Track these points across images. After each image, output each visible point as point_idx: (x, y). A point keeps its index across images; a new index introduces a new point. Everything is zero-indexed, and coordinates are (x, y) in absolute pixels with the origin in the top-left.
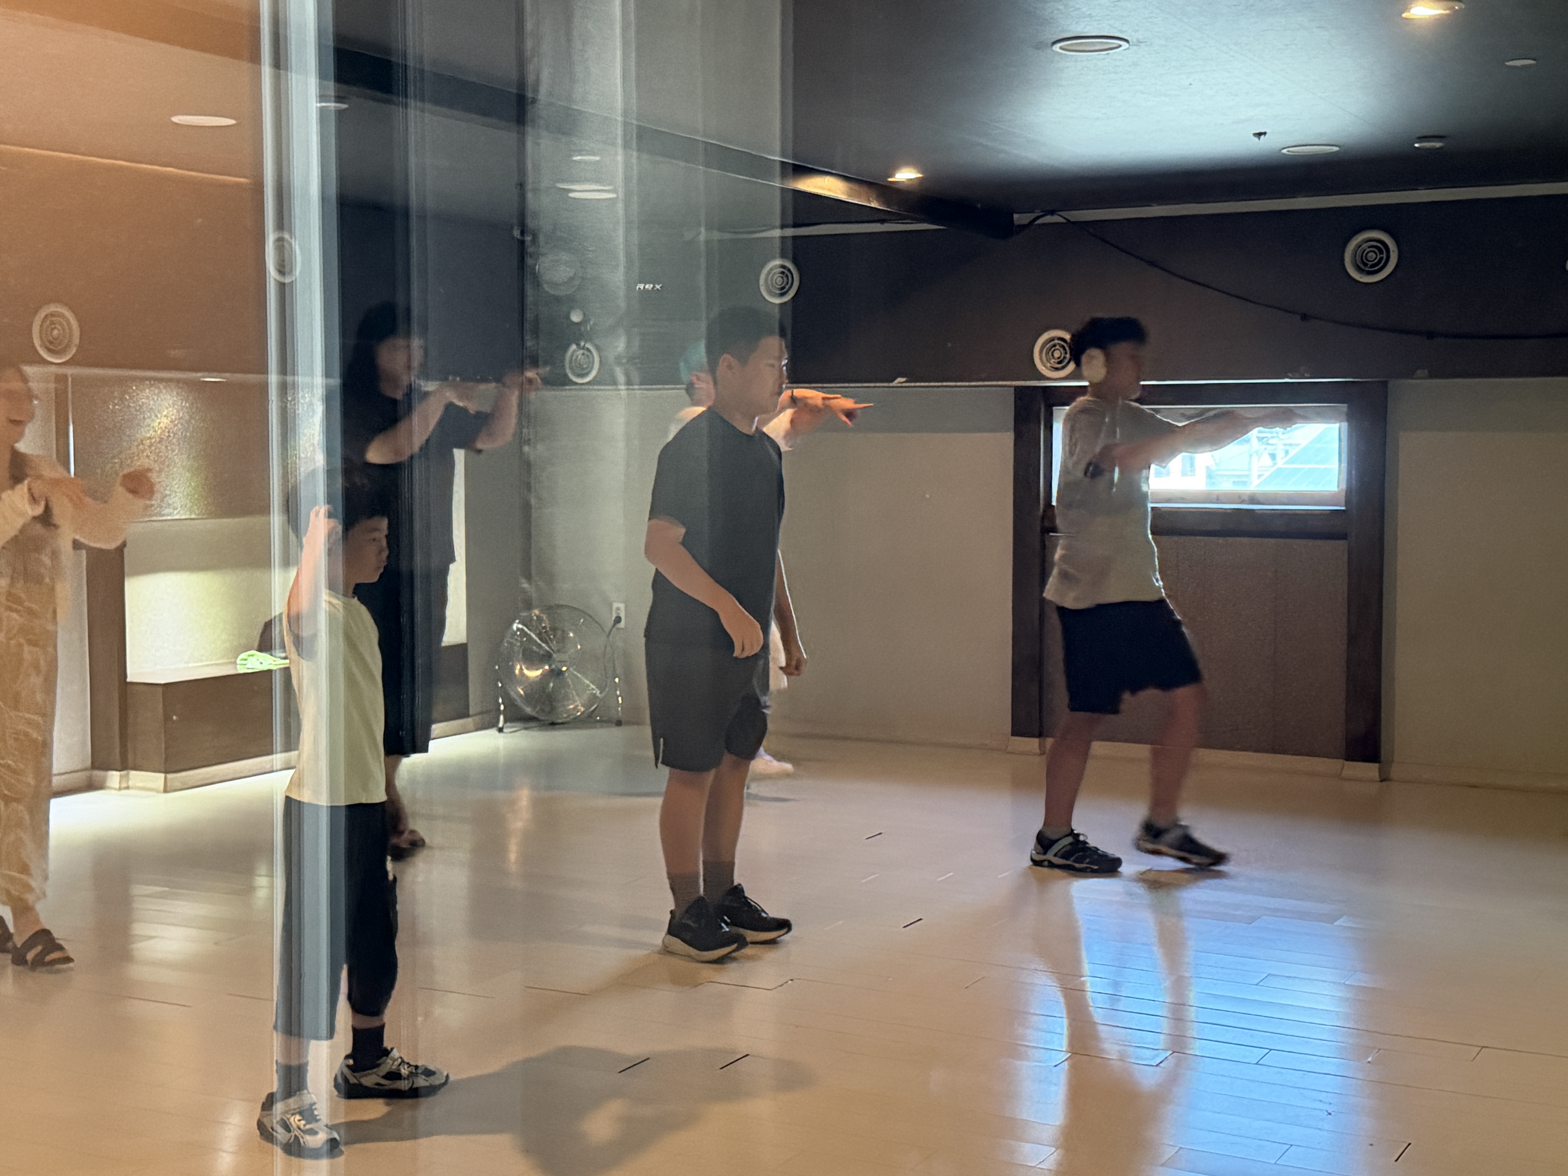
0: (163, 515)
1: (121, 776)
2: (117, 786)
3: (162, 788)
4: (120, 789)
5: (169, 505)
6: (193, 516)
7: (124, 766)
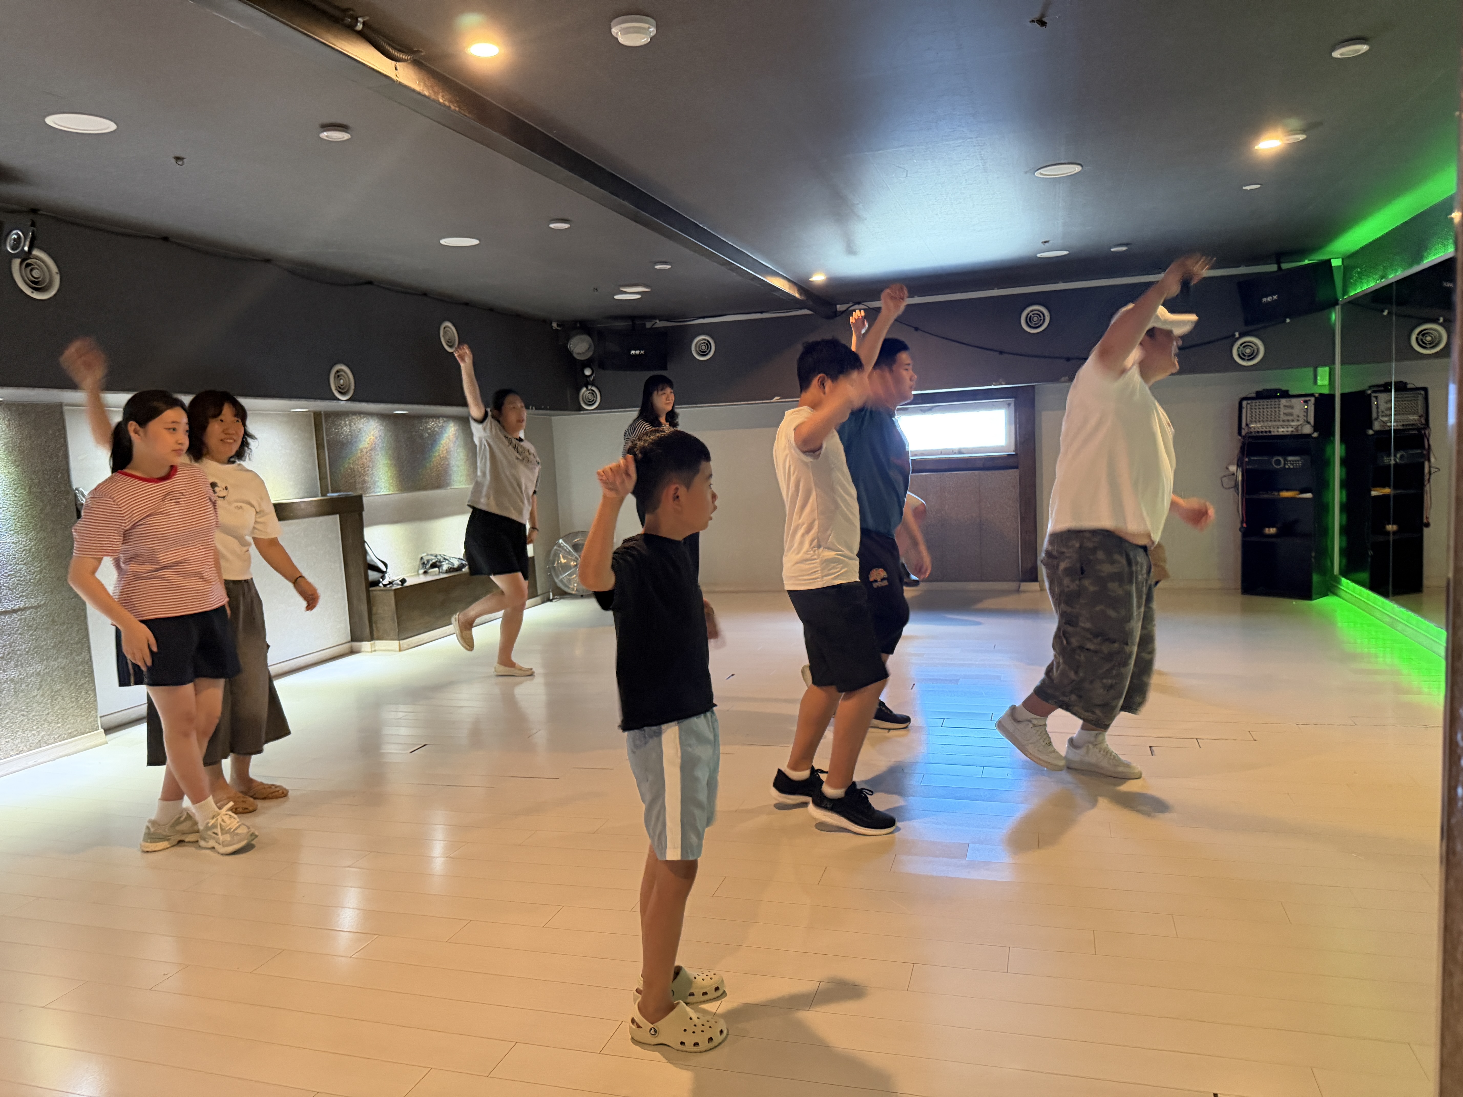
0: (376, 493)
1: (371, 644)
2: (370, 650)
3: (398, 649)
4: (371, 652)
5: (378, 486)
6: (391, 493)
7: (372, 638)
